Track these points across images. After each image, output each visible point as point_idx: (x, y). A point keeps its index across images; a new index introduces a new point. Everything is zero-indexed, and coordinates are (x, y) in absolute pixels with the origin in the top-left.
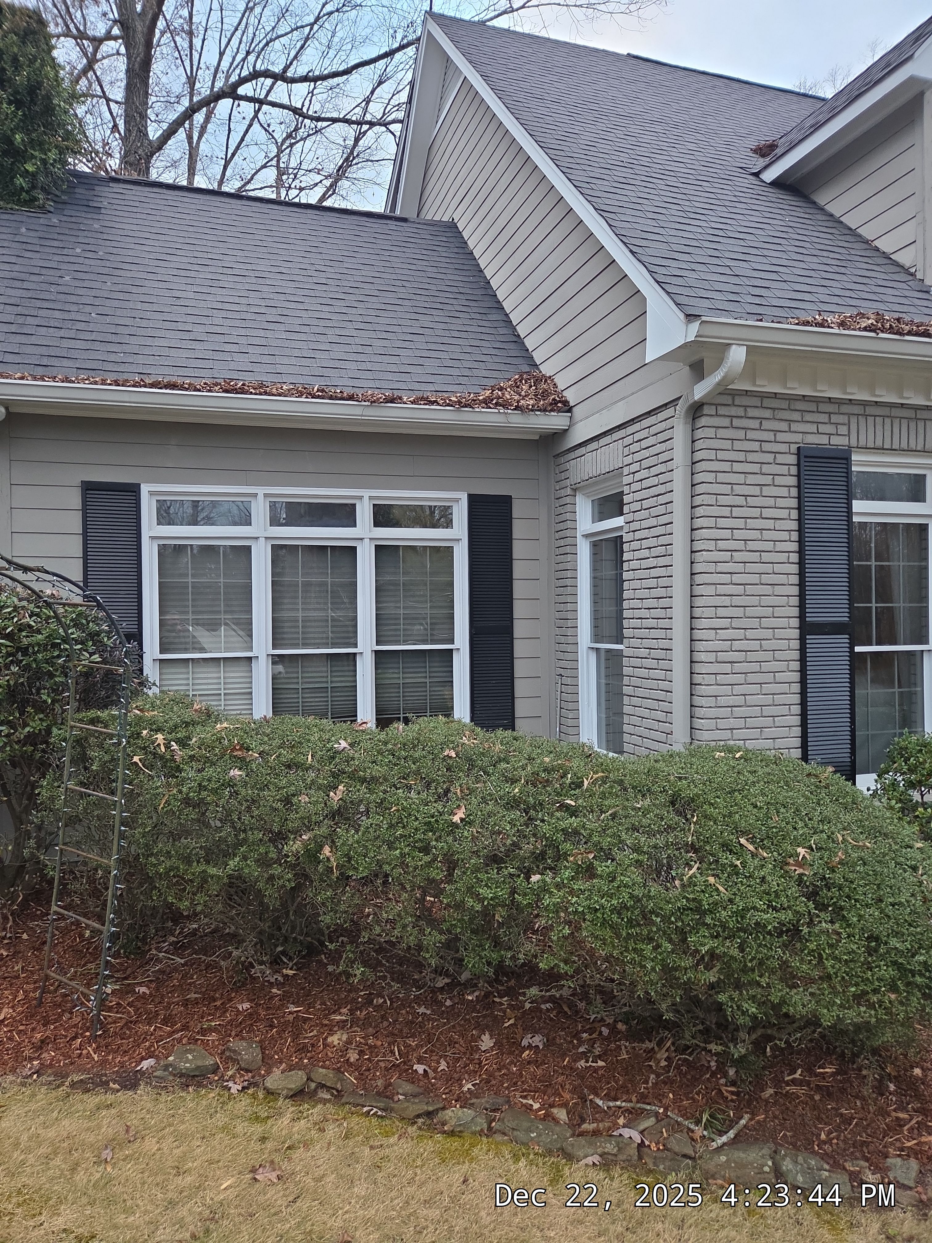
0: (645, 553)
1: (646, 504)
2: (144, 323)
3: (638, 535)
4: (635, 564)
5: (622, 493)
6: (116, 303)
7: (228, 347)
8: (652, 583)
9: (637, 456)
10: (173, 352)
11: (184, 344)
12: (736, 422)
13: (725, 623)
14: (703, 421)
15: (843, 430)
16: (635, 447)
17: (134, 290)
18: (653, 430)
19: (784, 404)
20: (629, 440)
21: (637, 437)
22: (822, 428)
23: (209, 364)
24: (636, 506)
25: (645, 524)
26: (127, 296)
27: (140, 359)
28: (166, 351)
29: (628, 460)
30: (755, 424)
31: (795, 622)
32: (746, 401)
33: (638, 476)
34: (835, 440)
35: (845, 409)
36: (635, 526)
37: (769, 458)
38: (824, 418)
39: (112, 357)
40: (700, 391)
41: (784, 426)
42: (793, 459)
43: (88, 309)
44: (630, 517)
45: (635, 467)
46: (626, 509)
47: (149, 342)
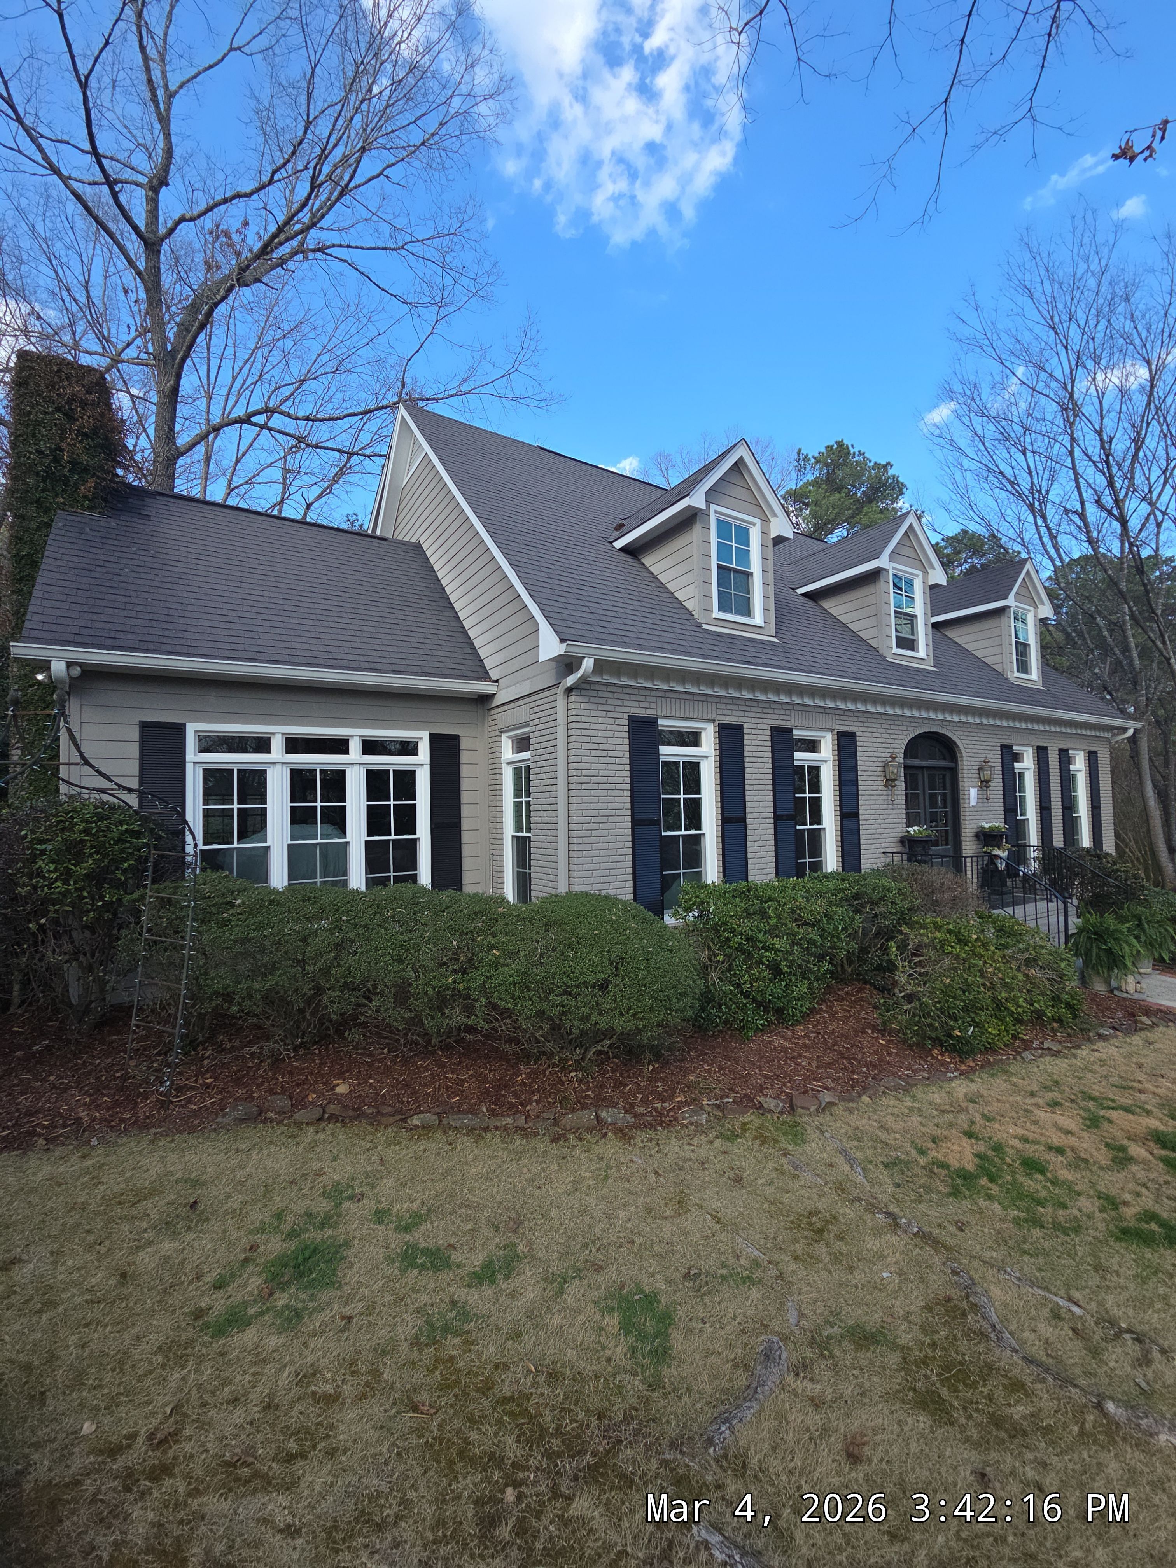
0: (544, 776)
1: (544, 745)
2: (190, 608)
3: (539, 764)
4: (537, 783)
5: (528, 738)
6: (167, 592)
7: (255, 628)
8: (547, 794)
9: (538, 715)
10: (214, 631)
11: (222, 625)
12: (592, 700)
13: (588, 819)
14: (573, 698)
15: (653, 705)
16: (536, 709)
17: (181, 582)
18: (547, 700)
19: (620, 690)
20: (532, 705)
21: (538, 703)
22: (642, 705)
23: (242, 640)
24: (537, 746)
25: (543, 758)
26: (175, 586)
27: (187, 635)
28: (209, 630)
29: (532, 717)
30: (603, 701)
31: (629, 819)
32: (597, 687)
33: (538, 728)
34: (649, 712)
35: (653, 693)
36: (537, 758)
37: (611, 721)
38: (642, 698)
39: (166, 633)
40: (570, 680)
41: (619, 703)
42: (626, 722)
43: (145, 595)
44: (534, 753)
45: (536, 722)
46: (531, 747)
47: (194, 622)
